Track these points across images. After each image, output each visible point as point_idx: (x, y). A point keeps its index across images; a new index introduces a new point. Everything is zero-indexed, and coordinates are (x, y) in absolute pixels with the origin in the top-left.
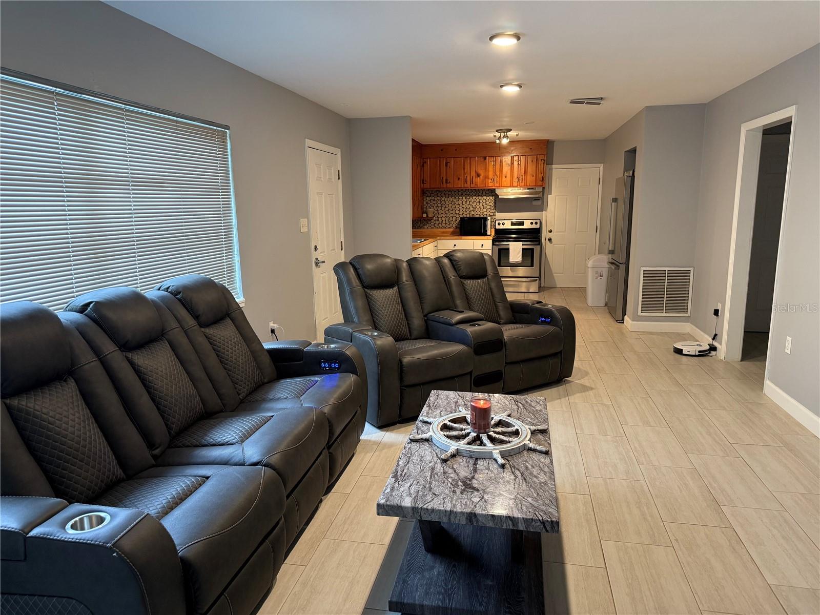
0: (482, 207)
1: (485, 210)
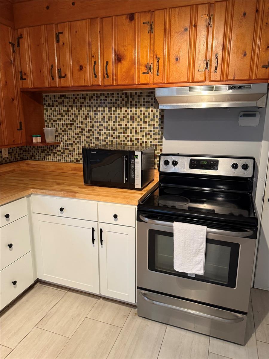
0: (138, 129)
1: (142, 134)
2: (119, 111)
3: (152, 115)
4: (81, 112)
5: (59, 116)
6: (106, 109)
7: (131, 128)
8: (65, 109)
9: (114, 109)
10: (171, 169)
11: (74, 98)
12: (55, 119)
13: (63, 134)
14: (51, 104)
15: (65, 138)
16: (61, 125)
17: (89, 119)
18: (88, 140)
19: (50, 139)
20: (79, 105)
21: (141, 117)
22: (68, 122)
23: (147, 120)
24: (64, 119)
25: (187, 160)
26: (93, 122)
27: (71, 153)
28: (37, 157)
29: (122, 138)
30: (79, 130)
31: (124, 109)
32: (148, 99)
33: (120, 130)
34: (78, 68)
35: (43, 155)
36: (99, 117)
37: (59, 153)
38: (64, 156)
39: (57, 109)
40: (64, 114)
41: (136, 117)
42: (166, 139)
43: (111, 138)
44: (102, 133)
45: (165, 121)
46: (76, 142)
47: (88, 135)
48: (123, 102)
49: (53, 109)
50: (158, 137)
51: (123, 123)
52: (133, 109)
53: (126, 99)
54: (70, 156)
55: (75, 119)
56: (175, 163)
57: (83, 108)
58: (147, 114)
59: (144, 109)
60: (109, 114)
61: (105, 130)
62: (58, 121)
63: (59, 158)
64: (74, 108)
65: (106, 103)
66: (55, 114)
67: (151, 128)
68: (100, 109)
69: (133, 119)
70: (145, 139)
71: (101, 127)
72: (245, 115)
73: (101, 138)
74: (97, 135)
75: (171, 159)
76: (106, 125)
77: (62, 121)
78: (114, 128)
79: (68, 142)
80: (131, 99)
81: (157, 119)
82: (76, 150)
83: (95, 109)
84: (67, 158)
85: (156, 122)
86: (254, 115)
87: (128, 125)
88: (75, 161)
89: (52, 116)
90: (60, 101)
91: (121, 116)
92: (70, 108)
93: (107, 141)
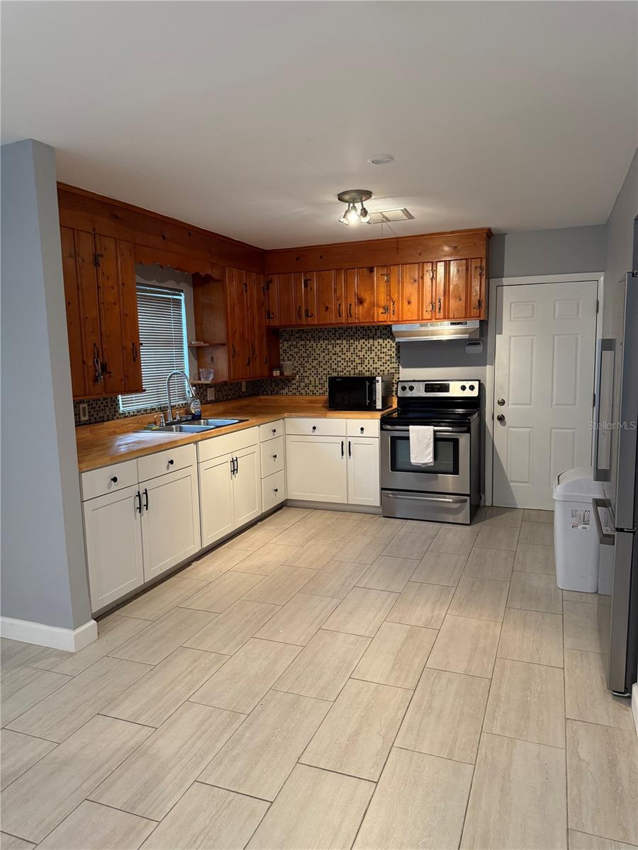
0: (376, 359)
2: (357, 343)
3: (389, 346)
4: (319, 346)
5: (296, 350)
6: (345, 342)
7: (369, 358)
8: (303, 343)
9: (352, 341)
10: (409, 394)
11: (312, 332)
12: (292, 353)
13: (299, 367)
14: (288, 338)
15: (302, 371)
16: (297, 359)
17: (326, 352)
18: (325, 372)
19: (287, 373)
20: (317, 338)
21: (379, 347)
22: (305, 355)
23: (384, 350)
24: (301, 352)
25: (422, 386)
26: (331, 354)
27: (307, 386)
28: (269, 392)
29: (360, 368)
30: (316, 362)
31: (362, 341)
32: (384, 332)
33: (359, 361)
34: (324, 309)
35: (277, 389)
36: (338, 349)
37: (294, 386)
38: (299, 389)
39: (294, 343)
40: (301, 347)
41: (373, 348)
42: (403, 367)
43: (348, 369)
44: (340, 364)
45: (401, 351)
46: (313, 374)
47: (325, 367)
48: (361, 335)
49: (290, 343)
50: (396, 365)
51: (361, 354)
52: (371, 341)
53: (364, 333)
54: (306, 389)
55: (313, 352)
56: (411, 388)
57: (321, 342)
58: (384, 345)
59: (381, 341)
60: (347, 346)
61: (342, 362)
62: (295, 355)
63: (294, 391)
64: (312, 342)
65: (344, 336)
66: (292, 348)
67: (388, 358)
68: (338, 342)
69: (370, 350)
70: (382, 368)
71: (339, 359)
72: (470, 344)
73: (339, 369)
74: (335, 367)
75: (407, 385)
76: (344, 356)
77: (299, 355)
78: (352, 359)
79: (304, 374)
80: (369, 332)
81: (394, 350)
82: (313, 383)
83: (333, 342)
84: (303, 391)
85: (393, 352)
86: (479, 344)
87: (366, 356)
88: (311, 393)
89: (288, 350)
90: (297, 335)
91: (359, 348)
92: (308, 342)
93: (345, 371)
